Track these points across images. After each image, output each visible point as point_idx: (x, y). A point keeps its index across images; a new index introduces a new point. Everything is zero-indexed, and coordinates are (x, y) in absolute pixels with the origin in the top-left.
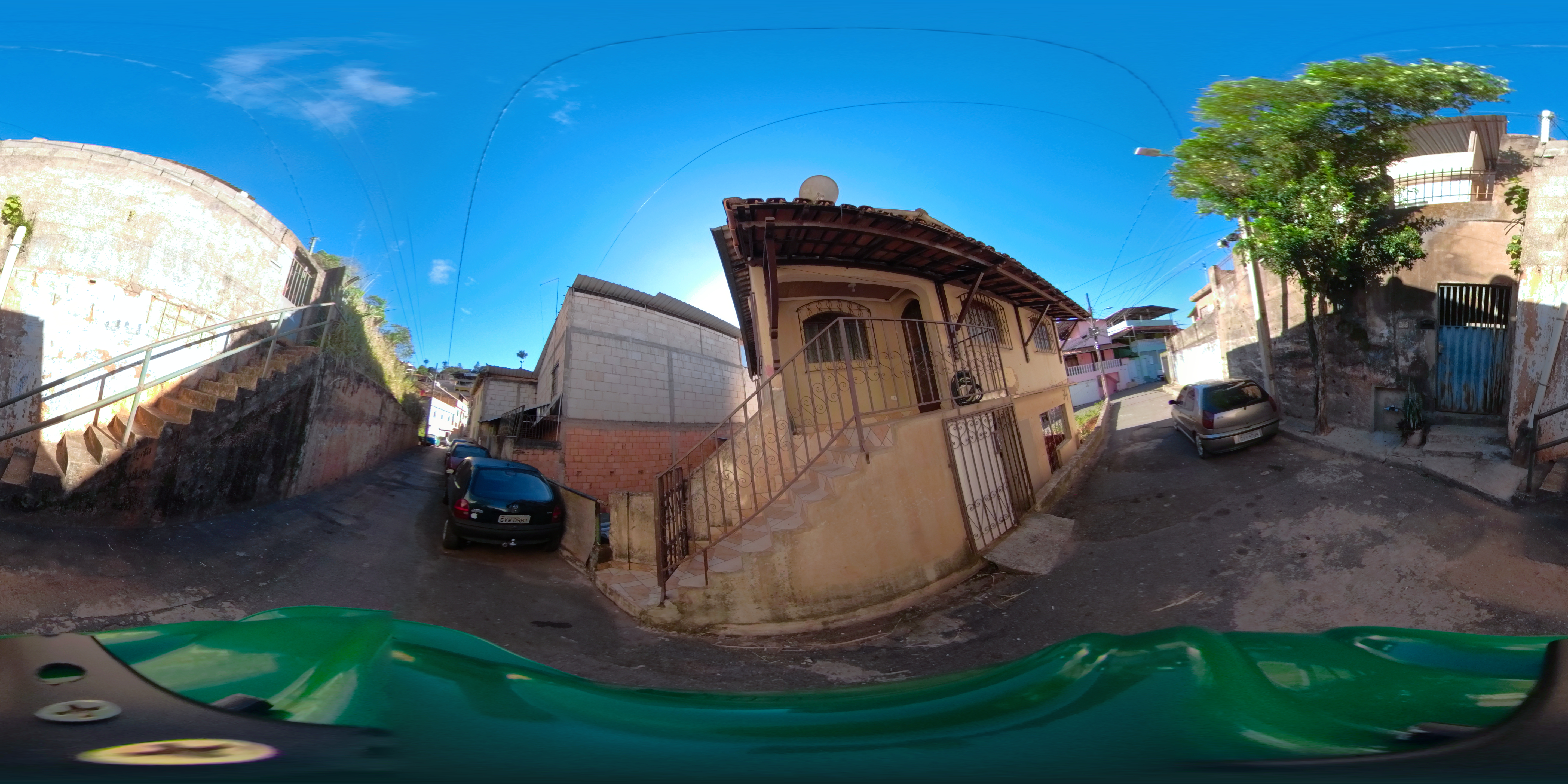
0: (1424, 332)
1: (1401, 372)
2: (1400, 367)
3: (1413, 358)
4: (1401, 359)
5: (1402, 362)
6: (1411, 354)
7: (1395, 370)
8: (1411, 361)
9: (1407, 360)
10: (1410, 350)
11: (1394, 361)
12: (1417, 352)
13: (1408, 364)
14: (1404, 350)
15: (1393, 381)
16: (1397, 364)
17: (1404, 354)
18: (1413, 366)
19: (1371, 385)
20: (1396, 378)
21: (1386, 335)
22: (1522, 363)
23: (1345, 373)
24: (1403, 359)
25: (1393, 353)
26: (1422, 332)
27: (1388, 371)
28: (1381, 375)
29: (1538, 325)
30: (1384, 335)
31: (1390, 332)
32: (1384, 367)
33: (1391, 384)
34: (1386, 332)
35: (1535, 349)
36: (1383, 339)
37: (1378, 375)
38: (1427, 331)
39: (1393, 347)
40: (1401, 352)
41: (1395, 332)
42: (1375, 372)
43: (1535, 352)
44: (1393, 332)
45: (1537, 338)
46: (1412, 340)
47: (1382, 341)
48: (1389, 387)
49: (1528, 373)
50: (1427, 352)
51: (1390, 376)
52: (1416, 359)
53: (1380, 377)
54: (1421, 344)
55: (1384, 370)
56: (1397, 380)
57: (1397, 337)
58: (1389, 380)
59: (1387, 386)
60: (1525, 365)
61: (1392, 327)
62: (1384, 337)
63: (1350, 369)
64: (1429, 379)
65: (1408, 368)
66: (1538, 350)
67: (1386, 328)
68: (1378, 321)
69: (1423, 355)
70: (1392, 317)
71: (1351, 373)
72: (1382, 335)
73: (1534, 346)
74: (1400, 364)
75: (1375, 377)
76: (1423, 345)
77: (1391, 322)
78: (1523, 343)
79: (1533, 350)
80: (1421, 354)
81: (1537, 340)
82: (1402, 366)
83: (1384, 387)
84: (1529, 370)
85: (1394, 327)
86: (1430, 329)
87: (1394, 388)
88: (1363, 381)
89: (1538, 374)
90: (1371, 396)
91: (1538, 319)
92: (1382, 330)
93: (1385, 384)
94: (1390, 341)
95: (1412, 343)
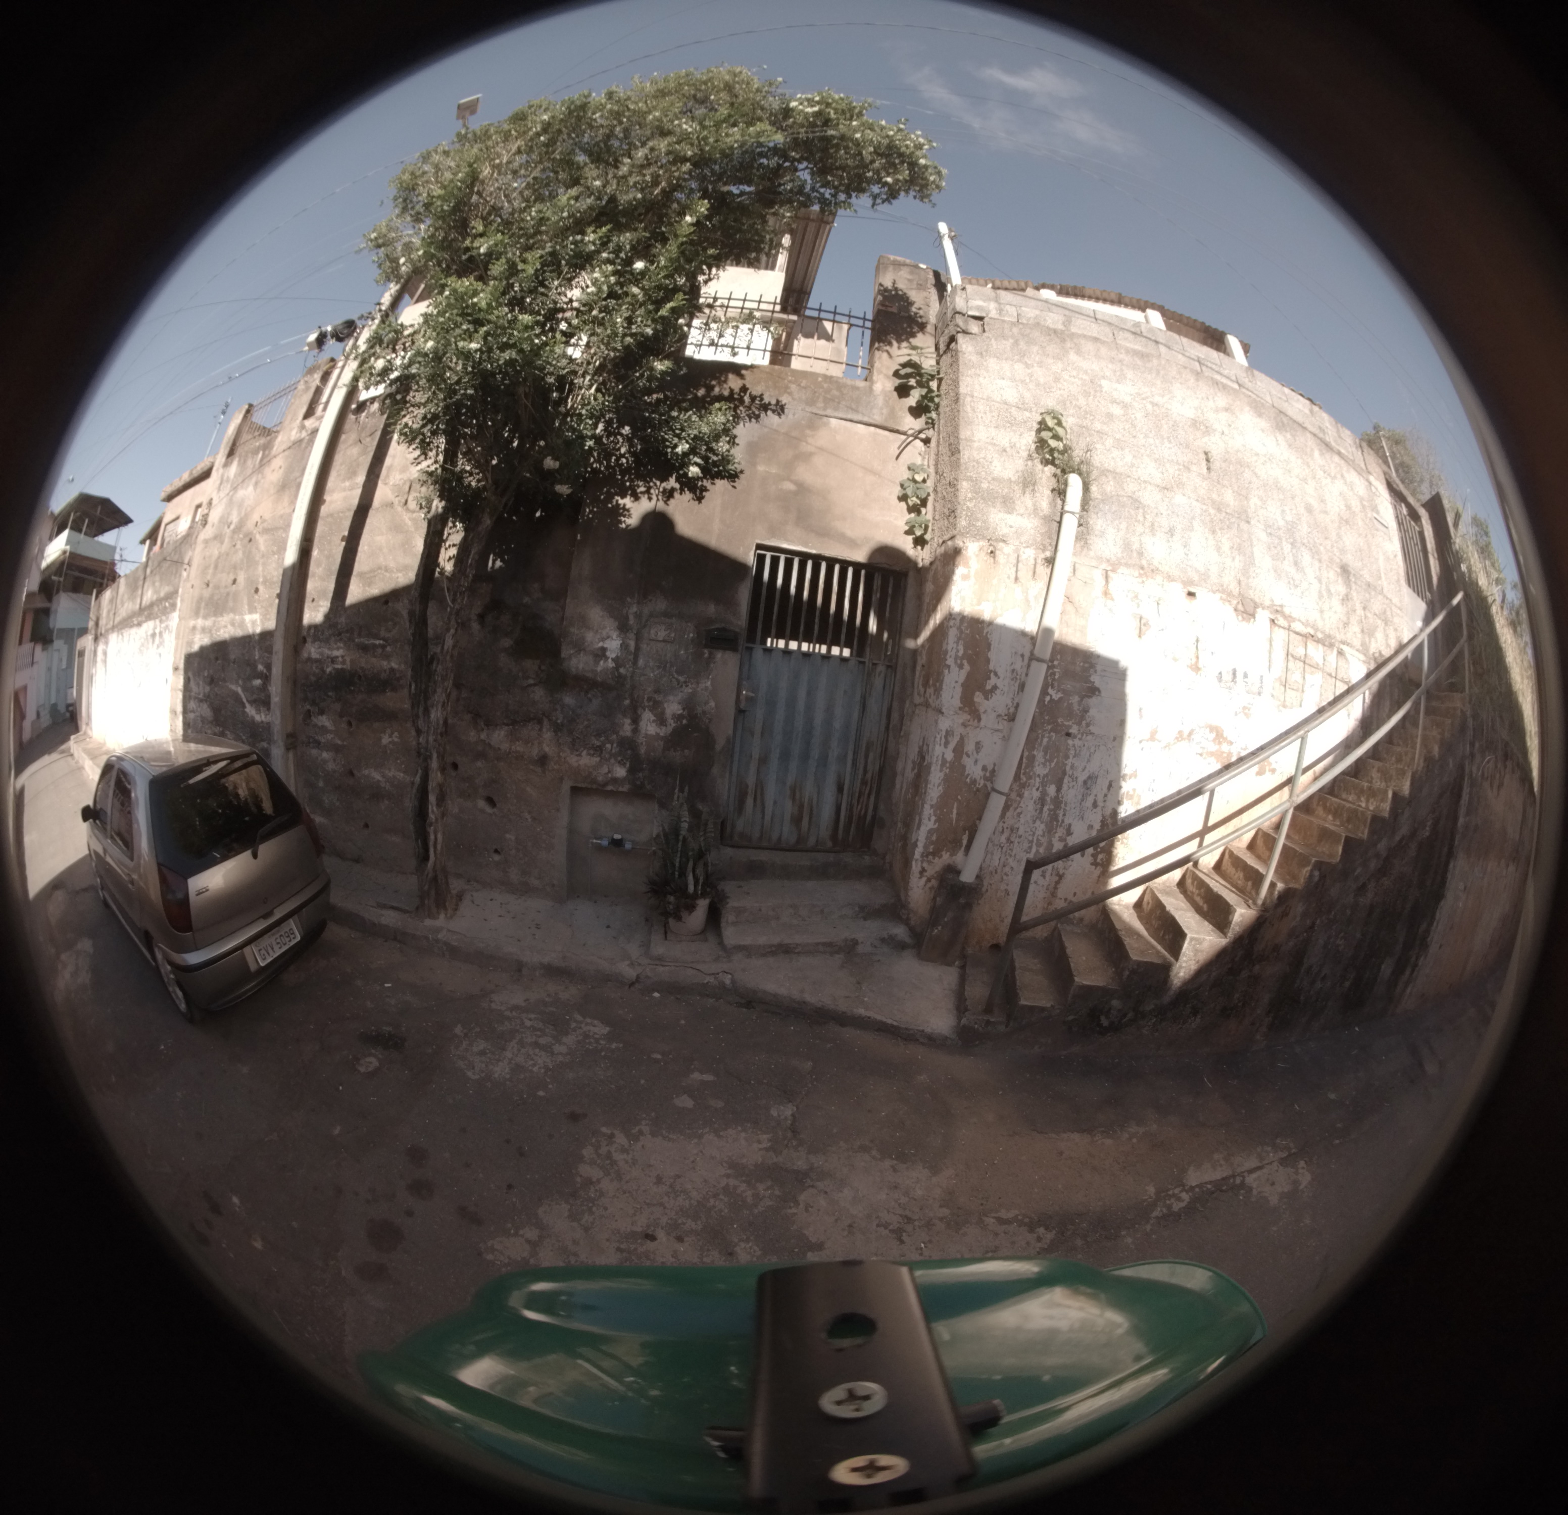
0: (712, 657)
1: (643, 750)
2: (641, 739)
3: (678, 718)
4: (647, 717)
6: (673, 707)
7: (628, 746)
8: (672, 724)
9: (661, 721)
10: (671, 698)
11: (628, 721)
12: (689, 704)
13: (663, 732)
14: (659, 698)
15: (621, 772)
16: (636, 731)
17: (656, 706)
18: (677, 738)
19: (561, 779)
20: (628, 765)
21: (614, 656)
22: (952, 745)
23: (489, 744)
24: (653, 718)
25: (627, 702)
26: (706, 655)
27: (608, 746)
28: (589, 754)
29: (991, 667)
30: (608, 654)
31: (624, 646)
32: (598, 735)
33: (615, 780)
34: (614, 645)
35: (983, 717)
36: (602, 663)
37: (580, 755)
38: (719, 655)
39: (628, 686)
40: (649, 699)
41: (637, 648)
42: (574, 746)
43: (982, 723)
44: (632, 648)
45: (988, 694)
46: (680, 672)
47: (599, 669)
48: (610, 788)
49: (964, 767)
50: (712, 704)
51: (612, 761)
52: (684, 722)
53: (586, 760)
54: (702, 686)
55: (597, 743)
56: (631, 771)
57: (641, 662)
58: (605, 769)
59: (606, 784)
60: (959, 751)
61: (632, 636)
62: (607, 658)
63: (503, 733)
64: (715, 770)
65: (662, 743)
66: (988, 720)
67: (615, 635)
68: (596, 613)
69: (704, 713)
70: (634, 609)
71: (505, 746)
72: (602, 653)
73: (982, 710)
74: (643, 731)
75: (573, 760)
76: (706, 688)
77: (632, 621)
78: (957, 702)
79: (979, 720)
80: (699, 710)
81: (987, 699)
82: (646, 736)
83: (594, 786)
84: (968, 762)
85: (638, 638)
86: (725, 649)
87: (622, 792)
88: (539, 770)
89: (984, 768)
90: (558, 810)
91: (992, 655)
92: (603, 640)
93: (600, 779)
94: (622, 670)
95: (678, 681)
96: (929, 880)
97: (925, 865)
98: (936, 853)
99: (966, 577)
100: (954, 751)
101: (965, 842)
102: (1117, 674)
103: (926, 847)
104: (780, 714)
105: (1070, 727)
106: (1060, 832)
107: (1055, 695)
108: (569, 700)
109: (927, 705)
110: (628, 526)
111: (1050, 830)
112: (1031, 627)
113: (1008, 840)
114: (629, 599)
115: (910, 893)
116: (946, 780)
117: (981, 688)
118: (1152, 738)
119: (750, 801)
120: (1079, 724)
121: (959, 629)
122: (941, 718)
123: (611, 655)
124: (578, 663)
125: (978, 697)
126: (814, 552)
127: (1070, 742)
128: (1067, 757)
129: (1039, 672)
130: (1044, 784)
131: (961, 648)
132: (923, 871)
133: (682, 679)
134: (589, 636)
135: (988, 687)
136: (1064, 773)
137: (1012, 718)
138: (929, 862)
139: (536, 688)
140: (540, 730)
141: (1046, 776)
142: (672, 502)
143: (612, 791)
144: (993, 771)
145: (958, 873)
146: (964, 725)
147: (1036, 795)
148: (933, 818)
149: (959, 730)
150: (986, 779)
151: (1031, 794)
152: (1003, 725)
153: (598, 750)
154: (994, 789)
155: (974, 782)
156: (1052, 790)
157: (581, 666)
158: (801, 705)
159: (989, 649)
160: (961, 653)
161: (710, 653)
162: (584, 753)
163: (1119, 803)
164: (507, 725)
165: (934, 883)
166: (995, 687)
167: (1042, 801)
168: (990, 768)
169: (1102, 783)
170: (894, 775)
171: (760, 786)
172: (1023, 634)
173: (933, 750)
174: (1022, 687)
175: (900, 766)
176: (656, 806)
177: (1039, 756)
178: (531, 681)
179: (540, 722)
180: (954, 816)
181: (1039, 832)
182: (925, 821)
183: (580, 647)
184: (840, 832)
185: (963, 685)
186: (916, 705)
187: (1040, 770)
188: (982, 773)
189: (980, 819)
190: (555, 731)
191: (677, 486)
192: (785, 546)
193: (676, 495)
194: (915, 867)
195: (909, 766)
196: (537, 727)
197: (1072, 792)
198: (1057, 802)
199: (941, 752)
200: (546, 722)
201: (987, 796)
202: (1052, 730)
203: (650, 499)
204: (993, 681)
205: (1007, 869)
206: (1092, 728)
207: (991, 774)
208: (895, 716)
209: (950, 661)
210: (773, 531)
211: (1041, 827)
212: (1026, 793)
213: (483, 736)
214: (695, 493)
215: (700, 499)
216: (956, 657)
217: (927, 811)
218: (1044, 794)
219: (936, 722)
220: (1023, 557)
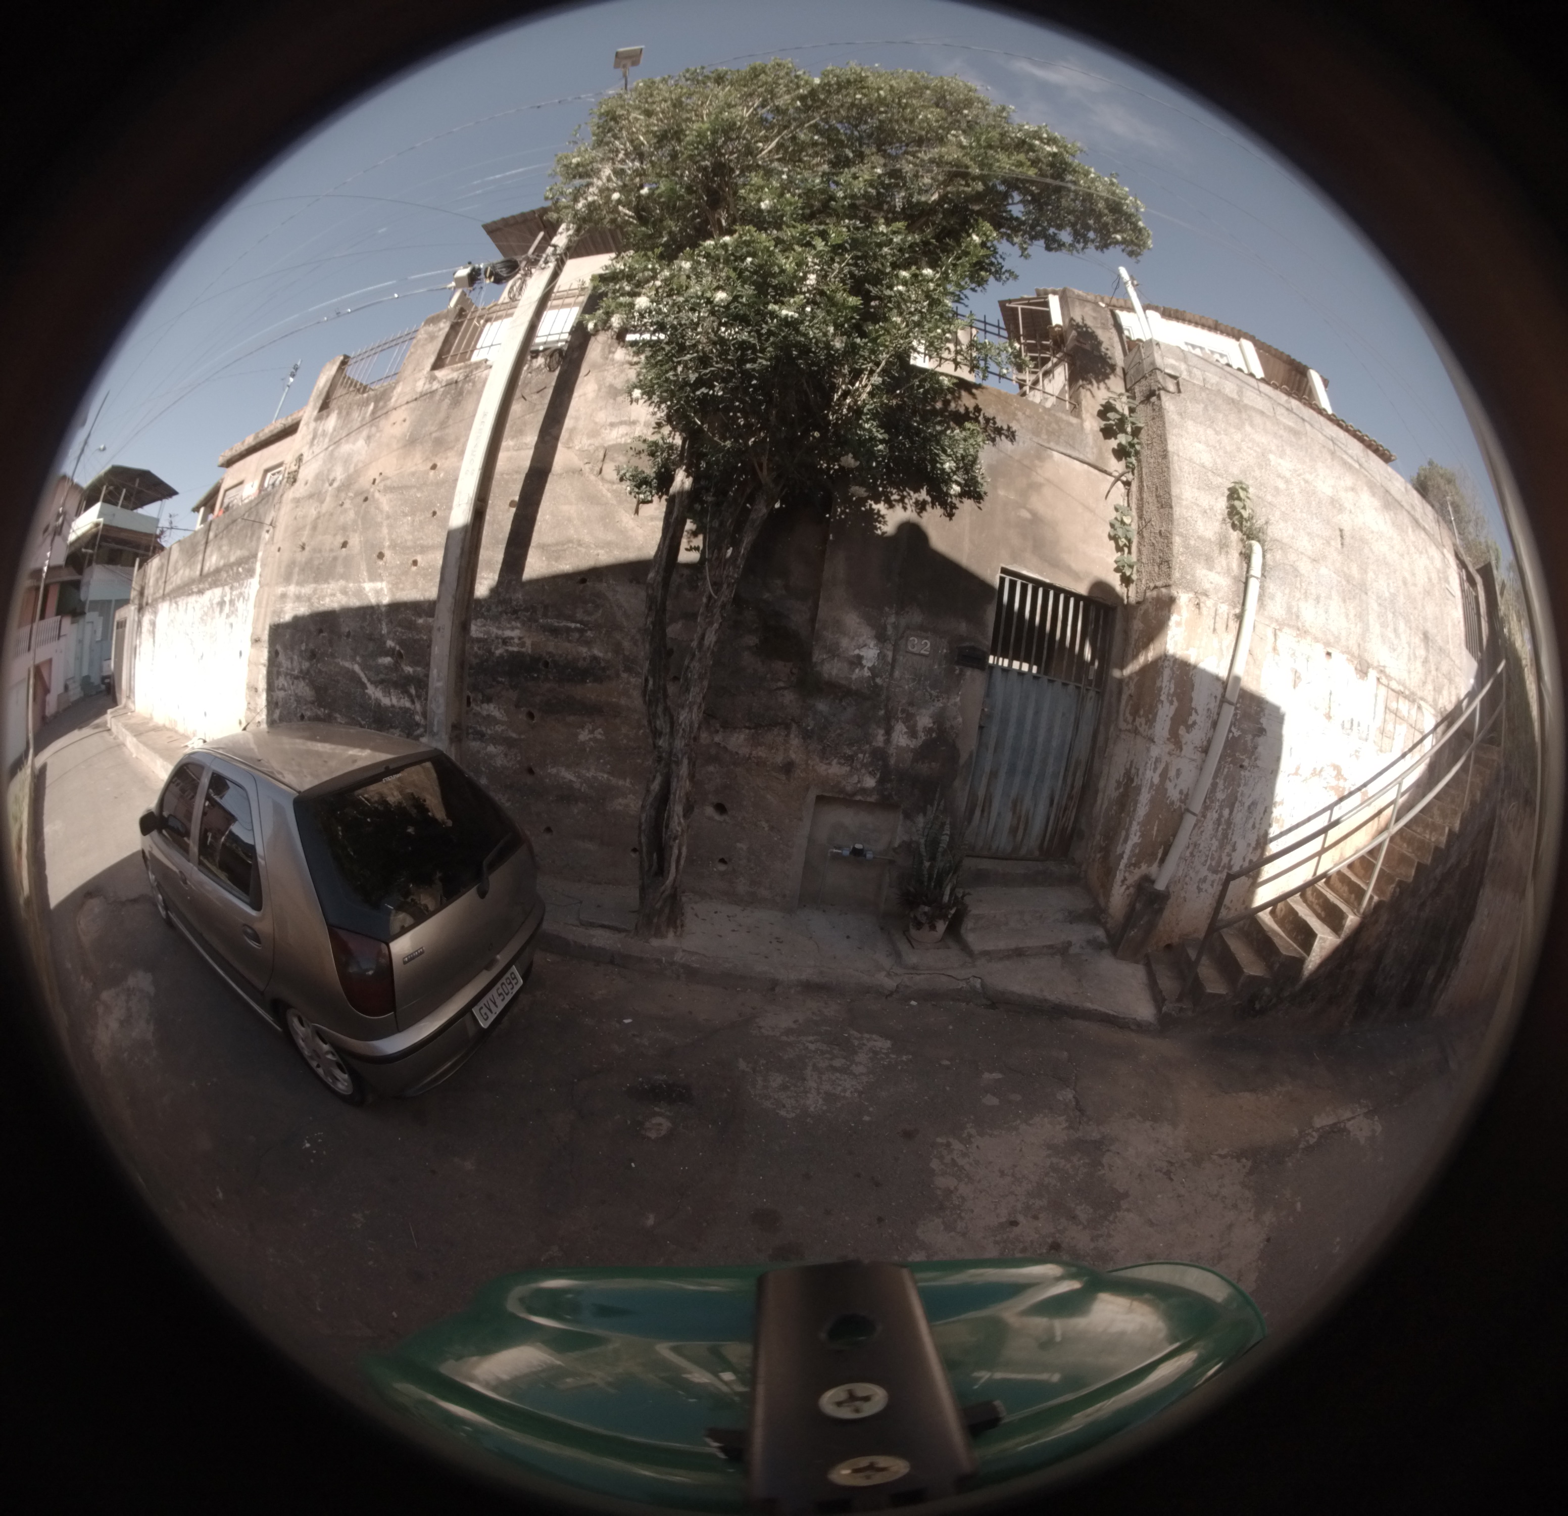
0: (962, 674)
1: (892, 761)
2: (892, 750)
3: (929, 731)
4: (900, 728)
5: (901, 738)
6: (924, 720)
7: (880, 756)
8: (922, 737)
9: (913, 734)
10: (924, 711)
11: (881, 732)
12: (940, 719)
13: (914, 744)
14: (911, 710)
15: (870, 782)
16: (888, 741)
17: (909, 719)
18: (926, 751)
19: (807, 789)
20: (878, 775)
21: (870, 665)
22: (1159, 771)
23: (725, 748)
24: (905, 730)
25: (882, 712)
26: (957, 672)
27: (861, 756)
28: (839, 763)
29: (1193, 705)
30: (864, 662)
31: (881, 656)
32: (851, 745)
33: (864, 791)
34: (870, 654)
35: (1184, 747)
36: (857, 671)
37: (830, 764)
38: (969, 672)
39: (883, 697)
40: (903, 711)
41: (894, 660)
42: (824, 755)
43: (1183, 753)
44: (890, 659)
45: (1189, 728)
46: (933, 687)
47: (854, 677)
48: (858, 798)
49: (1166, 790)
50: (960, 719)
51: (863, 771)
52: (934, 735)
53: (835, 769)
54: (952, 701)
55: (849, 752)
56: (881, 782)
57: (897, 674)
58: (855, 779)
59: (855, 794)
60: (1164, 776)
61: (890, 646)
62: (863, 667)
63: (742, 737)
64: (957, 783)
65: (911, 755)
66: (1188, 750)
67: (872, 643)
68: (852, 620)
69: (952, 727)
70: (892, 619)
71: (745, 751)
72: (857, 661)
73: (1184, 741)
74: (895, 742)
75: (822, 768)
76: (955, 704)
77: (890, 631)
78: (1166, 734)
79: (1181, 750)
80: (948, 725)
81: (1188, 732)
82: (898, 747)
83: (841, 796)
84: (1169, 785)
85: (895, 650)
86: (972, 667)
87: (870, 803)
88: (783, 777)
89: (1181, 792)
90: (800, 819)
91: (1194, 695)
92: (859, 647)
93: (849, 788)
94: (878, 680)
95: (931, 695)
96: (1128, 888)
97: (1127, 874)
98: (1136, 865)
99: (1178, 624)
100: (1161, 776)
101: (1160, 855)
102: (1278, 717)
103: (1129, 859)
104: (1011, 731)
105: (1243, 760)
106: (1228, 849)
107: (1237, 733)
108: (822, 706)
109: (1136, 732)
110: (884, 533)
111: (1221, 847)
112: (1223, 673)
113: (1192, 854)
114: (887, 609)
115: (1112, 899)
116: (1152, 801)
117: (1184, 722)
118: (1296, 774)
119: (978, 813)
120: (1250, 758)
121: (1172, 669)
122: (1153, 747)
123: (868, 664)
124: (832, 669)
125: (1182, 731)
126: (1048, 581)
127: (1242, 773)
128: (1239, 786)
129: (1228, 712)
130: (1221, 808)
131: (1172, 686)
132: (1125, 879)
133: (934, 693)
134: (845, 642)
135: (1190, 722)
136: (1236, 798)
137: (1206, 750)
138: (1131, 872)
139: (786, 692)
140: (787, 735)
141: (1223, 800)
142: (924, 514)
143: (860, 801)
144: (1187, 795)
145: (1153, 882)
146: (1170, 754)
147: (1215, 816)
148: (1138, 834)
149: (1165, 758)
150: (1182, 801)
151: (1213, 815)
152: (1198, 756)
153: (850, 759)
154: (1188, 810)
155: (1172, 803)
156: (1226, 812)
157: (834, 672)
158: (1028, 726)
159: (1192, 689)
160: (1172, 691)
161: (961, 670)
162: (835, 761)
163: (1270, 825)
164: (749, 728)
165: (1132, 890)
166: (1195, 723)
167: (1218, 822)
168: (1185, 792)
169: (1260, 808)
170: (1096, 792)
171: (988, 799)
172: (1217, 678)
173: (1144, 774)
174: (1215, 724)
175: (1102, 784)
176: (901, 817)
177: (1220, 782)
178: (781, 684)
179: (788, 727)
180: (1155, 833)
181: (1214, 848)
182: (1132, 836)
183: (834, 652)
184: (1046, 843)
185: (1172, 719)
186: (1120, 730)
187: (1220, 795)
188: (1178, 796)
189: (1174, 835)
190: (803, 738)
191: (929, 499)
192: (1025, 572)
193: (928, 508)
194: (1119, 877)
195: (1113, 784)
196: (783, 733)
197: (1240, 815)
198: (1229, 823)
199: (1151, 776)
200: (794, 727)
201: (1181, 817)
202: (1231, 762)
203: (905, 508)
204: (1194, 717)
205: (1187, 879)
206: (1259, 763)
207: (1186, 797)
208: (1101, 738)
209: (1163, 697)
210: (1015, 559)
211: (1215, 843)
212: (1209, 814)
213: (717, 739)
214: (945, 509)
215: (950, 516)
216: (1168, 695)
217: (1135, 827)
218: (1221, 816)
219: (1148, 750)
220: (1220, 611)
